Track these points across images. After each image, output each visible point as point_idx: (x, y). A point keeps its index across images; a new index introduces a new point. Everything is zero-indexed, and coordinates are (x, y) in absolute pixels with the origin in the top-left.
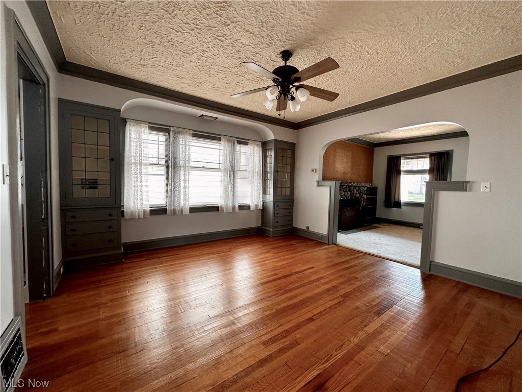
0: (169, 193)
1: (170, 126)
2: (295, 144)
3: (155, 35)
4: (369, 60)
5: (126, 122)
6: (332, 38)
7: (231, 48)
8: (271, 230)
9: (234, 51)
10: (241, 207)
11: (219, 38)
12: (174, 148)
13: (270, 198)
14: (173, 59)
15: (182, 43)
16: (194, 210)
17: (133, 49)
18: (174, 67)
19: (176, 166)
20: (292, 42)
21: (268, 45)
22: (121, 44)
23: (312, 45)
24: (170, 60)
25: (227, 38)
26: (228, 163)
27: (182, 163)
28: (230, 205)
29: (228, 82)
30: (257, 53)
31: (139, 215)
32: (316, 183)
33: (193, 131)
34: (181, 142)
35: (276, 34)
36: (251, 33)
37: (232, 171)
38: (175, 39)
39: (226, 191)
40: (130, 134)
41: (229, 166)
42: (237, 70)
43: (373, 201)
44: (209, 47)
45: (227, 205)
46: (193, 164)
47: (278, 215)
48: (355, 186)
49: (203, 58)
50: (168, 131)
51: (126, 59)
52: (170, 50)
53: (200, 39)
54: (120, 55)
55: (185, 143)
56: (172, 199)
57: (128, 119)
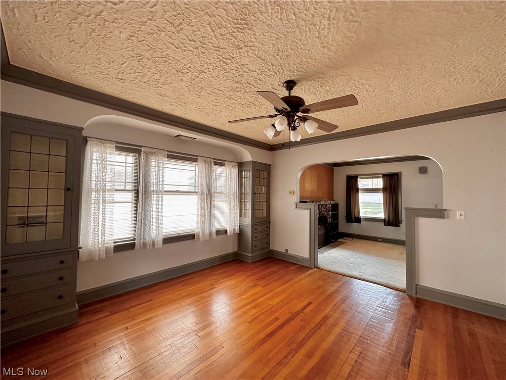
0: (139, 224)
1: (141, 147)
2: (270, 165)
3: (147, 48)
4: (364, 96)
5: (87, 141)
6: (341, 74)
7: (234, 72)
8: (250, 255)
9: (236, 75)
10: (219, 232)
11: (225, 60)
12: (145, 171)
13: (248, 220)
14: (161, 76)
15: (179, 60)
16: (168, 240)
17: (111, 60)
18: (158, 85)
19: (147, 192)
20: (301, 73)
21: (276, 73)
22: (97, 53)
23: (319, 78)
24: (157, 77)
25: (234, 61)
26: (205, 186)
27: (153, 187)
28: (207, 232)
29: (217, 104)
30: (260, 80)
31: (99, 255)
32: (295, 205)
33: (168, 151)
34: (153, 164)
35: (288, 64)
36: (262, 59)
37: (208, 195)
38: (172, 56)
39: (203, 217)
40: (92, 156)
41: (205, 190)
42: (232, 93)
43: (335, 217)
44: (209, 69)
45: (203, 232)
46: (166, 188)
47: (257, 238)
48: (323, 205)
49: (199, 79)
50: (139, 152)
51: (99, 70)
52: (161, 66)
53: (201, 59)
54: (92, 65)
55: (158, 165)
56: (142, 230)
57: (90, 137)
